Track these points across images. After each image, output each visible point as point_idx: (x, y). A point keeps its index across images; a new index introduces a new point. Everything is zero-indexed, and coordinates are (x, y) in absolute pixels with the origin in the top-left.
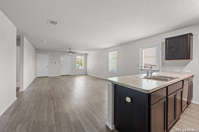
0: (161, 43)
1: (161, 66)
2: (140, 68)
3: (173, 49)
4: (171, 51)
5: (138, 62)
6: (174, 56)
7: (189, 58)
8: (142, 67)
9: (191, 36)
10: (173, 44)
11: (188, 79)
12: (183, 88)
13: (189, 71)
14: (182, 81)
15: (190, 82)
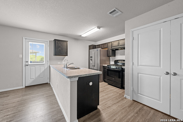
0: (49, 41)
1: (49, 60)
2: (24, 63)
6: (60, 53)
7: (67, 55)
8: (27, 62)
10: (60, 45)
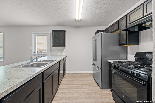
0: (50, 34)
1: (50, 51)
2: (33, 54)
3: (57, 39)
4: (55, 40)
5: (31, 47)
6: (57, 44)
7: (64, 46)
8: (35, 52)
9: (65, 32)
10: (57, 35)
11: (63, 59)
12: (59, 67)
13: (65, 54)
14: (59, 62)
15: (64, 61)
